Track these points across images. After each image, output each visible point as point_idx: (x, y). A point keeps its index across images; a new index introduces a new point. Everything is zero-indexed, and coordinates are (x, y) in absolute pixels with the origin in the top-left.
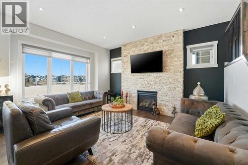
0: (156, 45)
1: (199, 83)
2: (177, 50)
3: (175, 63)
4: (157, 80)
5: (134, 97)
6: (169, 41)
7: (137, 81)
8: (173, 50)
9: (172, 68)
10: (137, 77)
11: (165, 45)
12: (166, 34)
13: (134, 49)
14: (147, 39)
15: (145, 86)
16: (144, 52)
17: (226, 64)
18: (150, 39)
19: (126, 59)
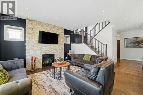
0: (54, 30)
1: (70, 49)
3: (61, 41)
4: (54, 48)
5: (40, 60)
6: (59, 31)
8: (61, 35)
9: (60, 43)
10: (42, 46)
14: (49, 24)
15: (47, 51)
16: (47, 32)
17: (72, 43)
18: (51, 25)
19: (32, 32)
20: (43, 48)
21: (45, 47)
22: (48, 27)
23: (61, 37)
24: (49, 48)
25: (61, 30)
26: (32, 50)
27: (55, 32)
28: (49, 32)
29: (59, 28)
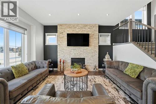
0: (84, 29)
1: (108, 53)
2: (96, 35)
3: (95, 42)
4: (85, 51)
5: (69, 63)
6: (92, 29)
7: (71, 51)
8: (93, 34)
9: (93, 44)
10: (71, 49)
11: (89, 31)
12: (90, 25)
13: (68, 29)
14: (78, 24)
15: (77, 55)
16: (76, 33)
17: (114, 44)
18: (81, 25)
19: (62, 35)
20: (72, 51)
21: (74, 50)
22: (77, 27)
23: (93, 37)
24: (78, 52)
25: (94, 28)
26: (63, 53)
27: (85, 33)
28: (78, 33)
29: (92, 26)
